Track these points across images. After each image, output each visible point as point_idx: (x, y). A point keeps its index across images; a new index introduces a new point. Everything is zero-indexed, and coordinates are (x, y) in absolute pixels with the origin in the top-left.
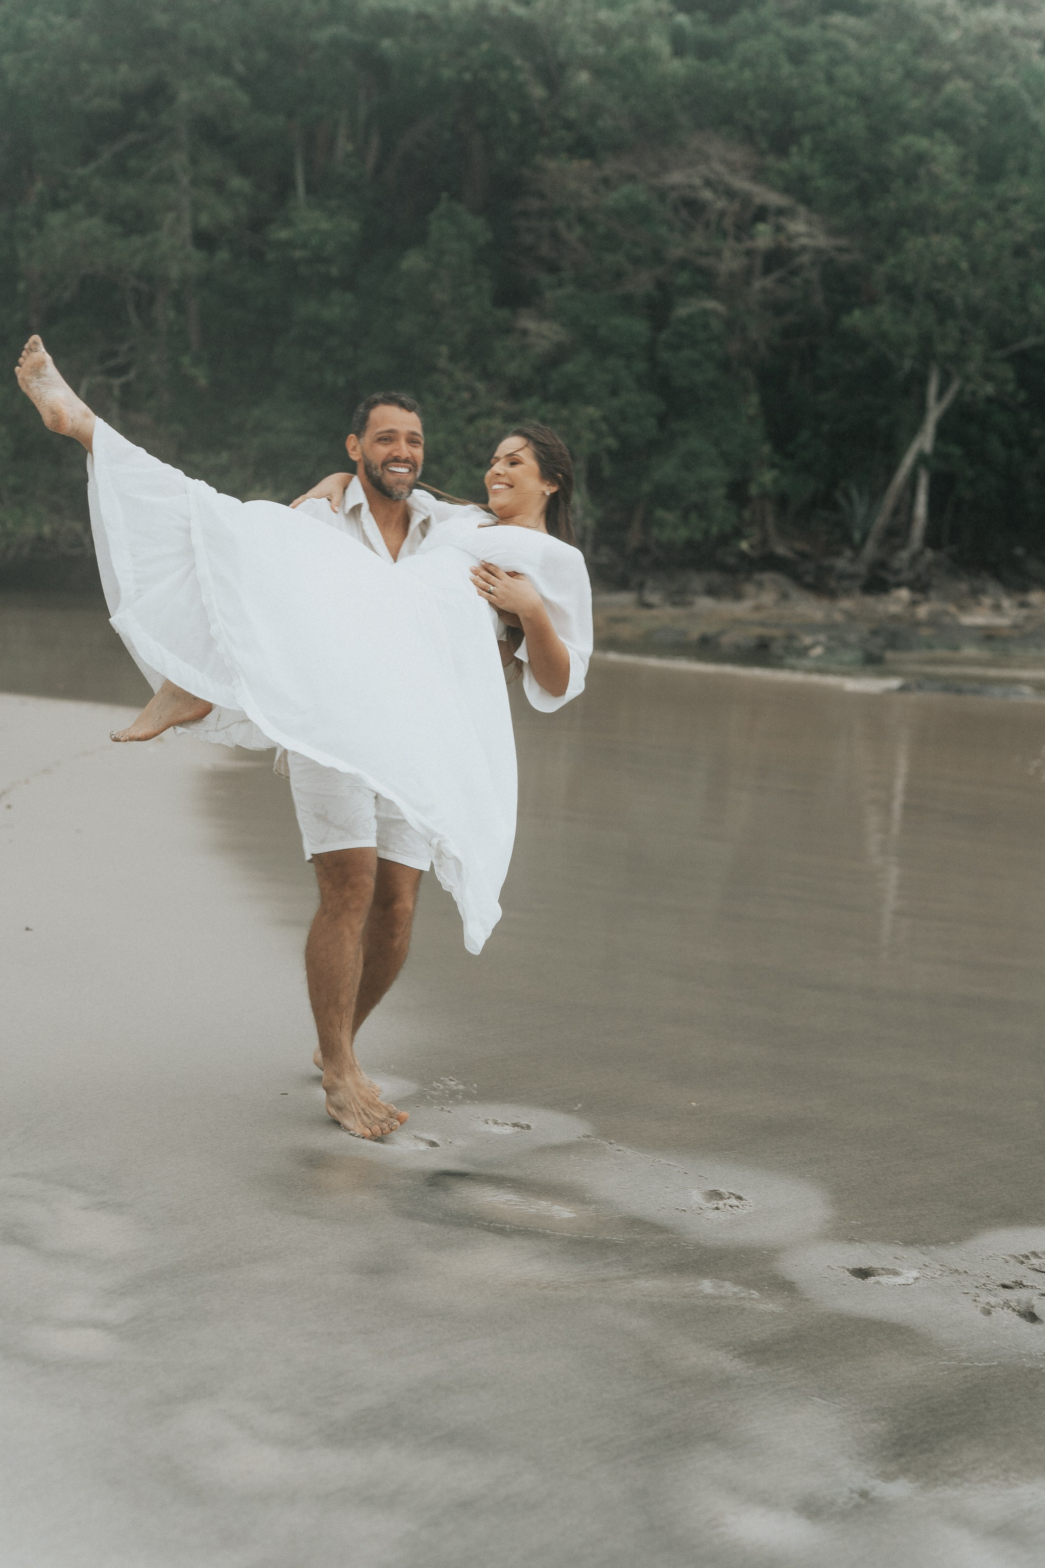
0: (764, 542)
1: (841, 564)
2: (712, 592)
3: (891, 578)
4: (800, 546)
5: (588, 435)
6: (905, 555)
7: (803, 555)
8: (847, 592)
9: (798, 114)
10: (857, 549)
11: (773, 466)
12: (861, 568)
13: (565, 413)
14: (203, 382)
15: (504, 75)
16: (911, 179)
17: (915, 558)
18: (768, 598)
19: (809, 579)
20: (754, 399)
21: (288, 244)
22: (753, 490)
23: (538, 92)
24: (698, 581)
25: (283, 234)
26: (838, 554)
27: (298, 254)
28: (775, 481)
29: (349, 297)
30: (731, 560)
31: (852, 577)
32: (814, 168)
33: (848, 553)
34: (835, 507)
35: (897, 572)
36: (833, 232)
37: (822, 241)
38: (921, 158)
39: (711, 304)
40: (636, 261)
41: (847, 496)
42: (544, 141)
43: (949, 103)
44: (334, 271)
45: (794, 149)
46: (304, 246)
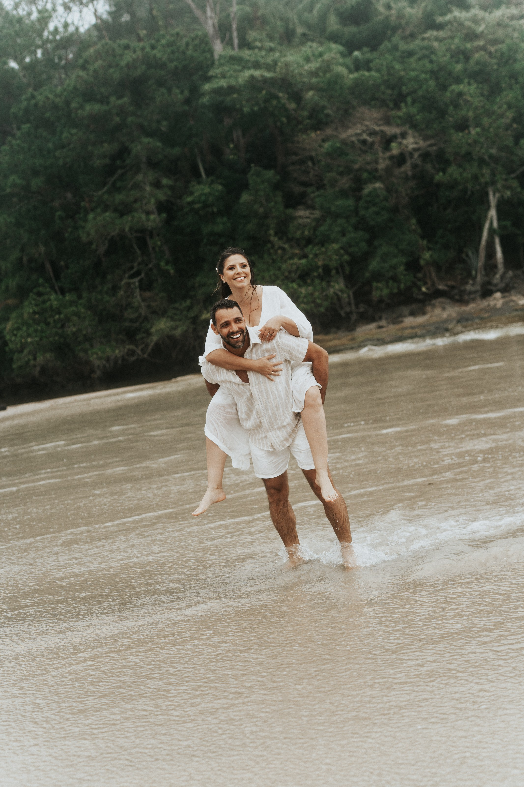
0: (433, 284)
1: (468, 287)
2: (413, 314)
3: (494, 288)
4: (450, 283)
5: (335, 257)
6: (498, 276)
7: (452, 287)
8: (474, 300)
9: (404, 88)
10: (474, 278)
11: (429, 249)
12: (478, 287)
13: (323, 249)
14: (172, 271)
15: (274, 102)
16: (457, 106)
17: (502, 277)
18: (438, 311)
19: (457, 297)
20: (413, 221)
21: (192, 203)
22: (422, 262)
23: (292, 106)
24: (405, 310)
25: (189, 199)
26: (467, 283)
27: (197, 206)
28: (431, 256)
29: (225, 219)
30: (421, 297)
31: (475, 292)
32: (413, 110)
33: (471, 282)
34: (464, 262)
35: (496, 285)
36: (426, 138)
37: (422, 144)
38: (460, 94)
39: (378, 185)
40: (341, 174)
41: (467, 256)
42: (300, 127)
43: (478, 63)
44: (215, 210)
45: (403, 105)
46: (199, 202)
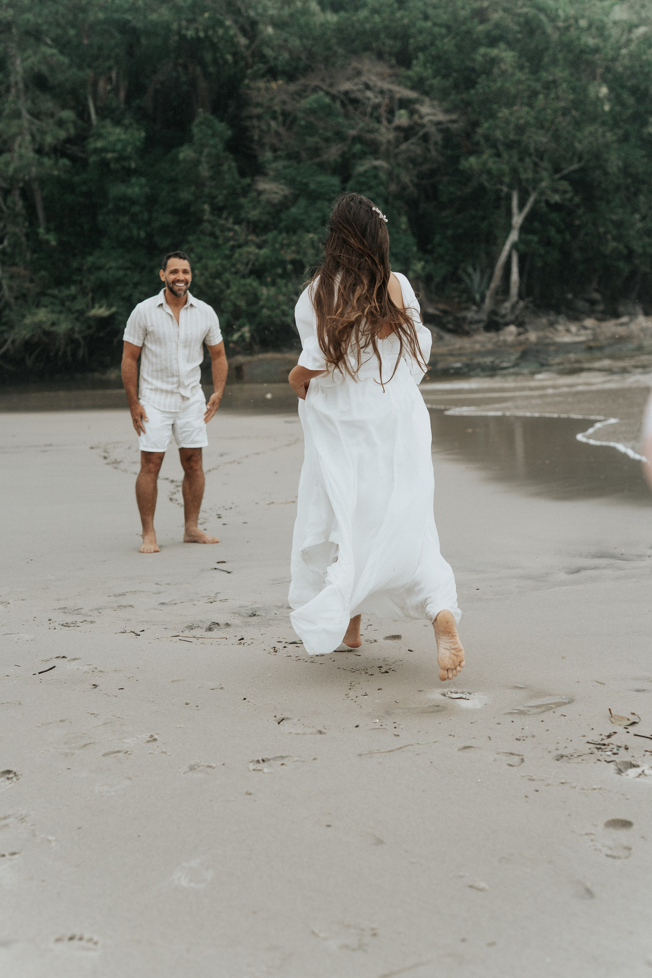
1: (470, 315)
3: (501, 321)
4: (442, 306)
6: (508, 305)
7: (445, 312)
8: (476, 331)
9: (411, 41)
10: (479, 304)
11: (420, 260)
12: (483, 316)
13: (295, 238)
14: (54, 243)
15: (221, 31)
16: (489, 75)
17: (514, 307)
19: (450, 326)
20: (404, 219)
21: (104, 150)
23: (243, 41)
25: (99, 144)
26: (467, 309)
27: (110, 156)
28: (423, 268)
29: (143, 180)
31: (478, 322)
32: (427, 73)
33: (474, 308)
34: (460, 280)
35: (504, 316)
36: (447, 111)
37: (441, 117)
38: (494, 61)
39: (378, 163)
40: (327, 140)
42: (249, 71)
43: (497, 26)
44: (133, 165)
45: (415, 62)
46: (114, 151)
